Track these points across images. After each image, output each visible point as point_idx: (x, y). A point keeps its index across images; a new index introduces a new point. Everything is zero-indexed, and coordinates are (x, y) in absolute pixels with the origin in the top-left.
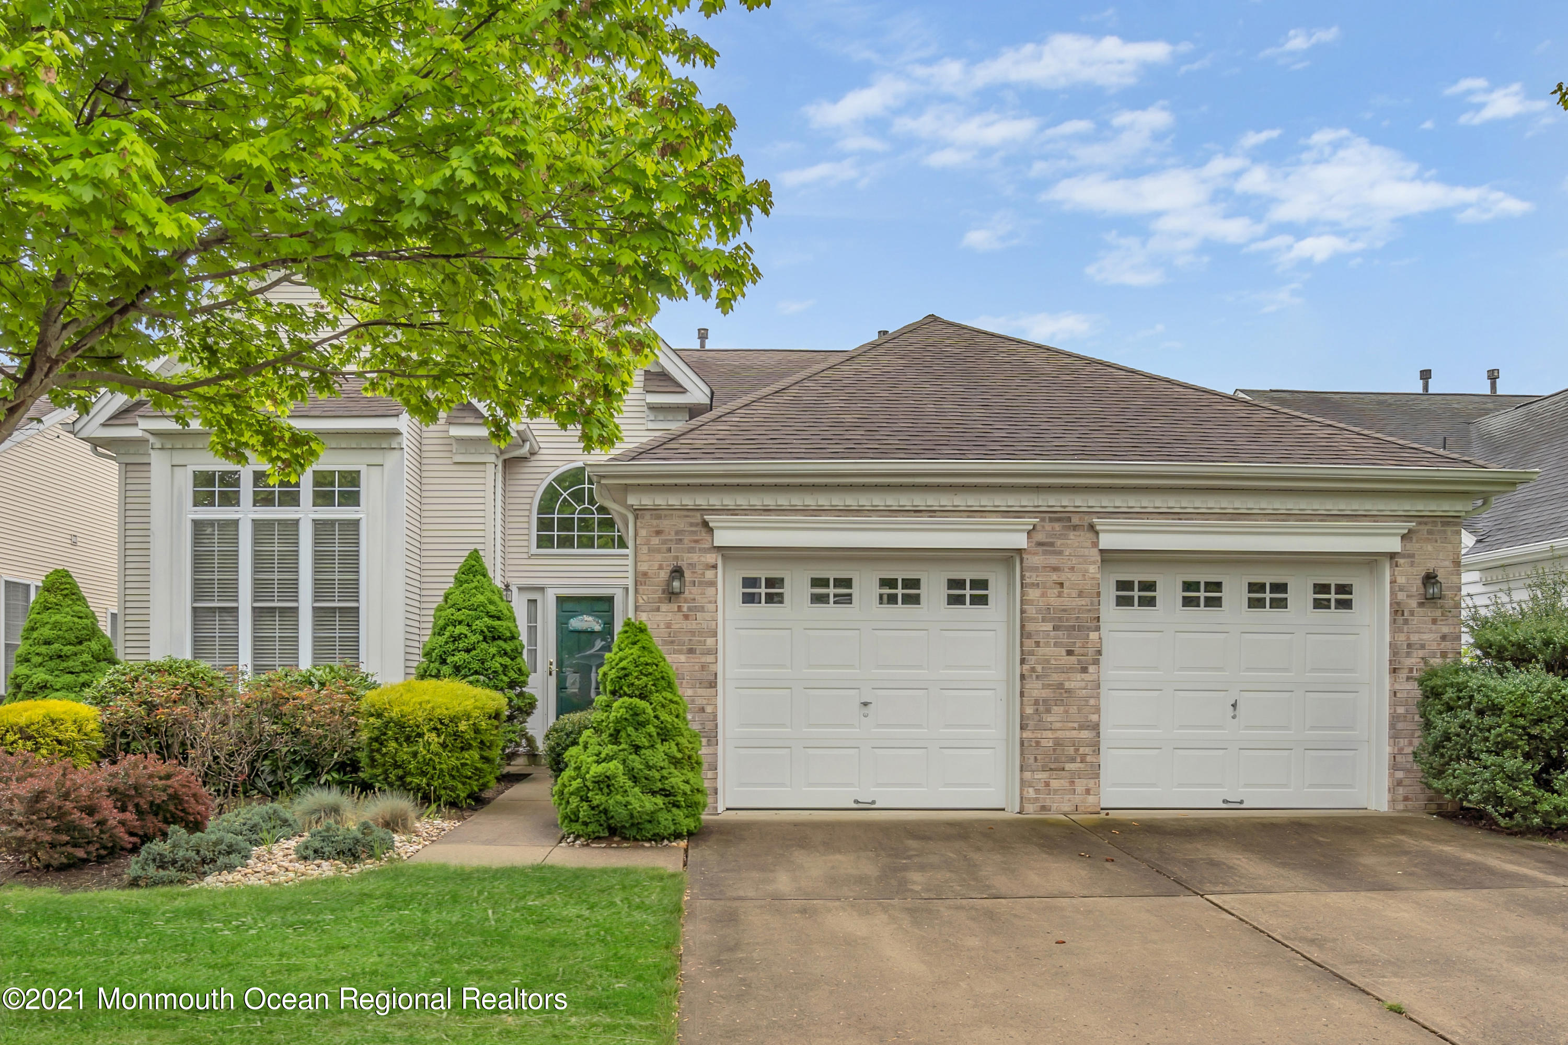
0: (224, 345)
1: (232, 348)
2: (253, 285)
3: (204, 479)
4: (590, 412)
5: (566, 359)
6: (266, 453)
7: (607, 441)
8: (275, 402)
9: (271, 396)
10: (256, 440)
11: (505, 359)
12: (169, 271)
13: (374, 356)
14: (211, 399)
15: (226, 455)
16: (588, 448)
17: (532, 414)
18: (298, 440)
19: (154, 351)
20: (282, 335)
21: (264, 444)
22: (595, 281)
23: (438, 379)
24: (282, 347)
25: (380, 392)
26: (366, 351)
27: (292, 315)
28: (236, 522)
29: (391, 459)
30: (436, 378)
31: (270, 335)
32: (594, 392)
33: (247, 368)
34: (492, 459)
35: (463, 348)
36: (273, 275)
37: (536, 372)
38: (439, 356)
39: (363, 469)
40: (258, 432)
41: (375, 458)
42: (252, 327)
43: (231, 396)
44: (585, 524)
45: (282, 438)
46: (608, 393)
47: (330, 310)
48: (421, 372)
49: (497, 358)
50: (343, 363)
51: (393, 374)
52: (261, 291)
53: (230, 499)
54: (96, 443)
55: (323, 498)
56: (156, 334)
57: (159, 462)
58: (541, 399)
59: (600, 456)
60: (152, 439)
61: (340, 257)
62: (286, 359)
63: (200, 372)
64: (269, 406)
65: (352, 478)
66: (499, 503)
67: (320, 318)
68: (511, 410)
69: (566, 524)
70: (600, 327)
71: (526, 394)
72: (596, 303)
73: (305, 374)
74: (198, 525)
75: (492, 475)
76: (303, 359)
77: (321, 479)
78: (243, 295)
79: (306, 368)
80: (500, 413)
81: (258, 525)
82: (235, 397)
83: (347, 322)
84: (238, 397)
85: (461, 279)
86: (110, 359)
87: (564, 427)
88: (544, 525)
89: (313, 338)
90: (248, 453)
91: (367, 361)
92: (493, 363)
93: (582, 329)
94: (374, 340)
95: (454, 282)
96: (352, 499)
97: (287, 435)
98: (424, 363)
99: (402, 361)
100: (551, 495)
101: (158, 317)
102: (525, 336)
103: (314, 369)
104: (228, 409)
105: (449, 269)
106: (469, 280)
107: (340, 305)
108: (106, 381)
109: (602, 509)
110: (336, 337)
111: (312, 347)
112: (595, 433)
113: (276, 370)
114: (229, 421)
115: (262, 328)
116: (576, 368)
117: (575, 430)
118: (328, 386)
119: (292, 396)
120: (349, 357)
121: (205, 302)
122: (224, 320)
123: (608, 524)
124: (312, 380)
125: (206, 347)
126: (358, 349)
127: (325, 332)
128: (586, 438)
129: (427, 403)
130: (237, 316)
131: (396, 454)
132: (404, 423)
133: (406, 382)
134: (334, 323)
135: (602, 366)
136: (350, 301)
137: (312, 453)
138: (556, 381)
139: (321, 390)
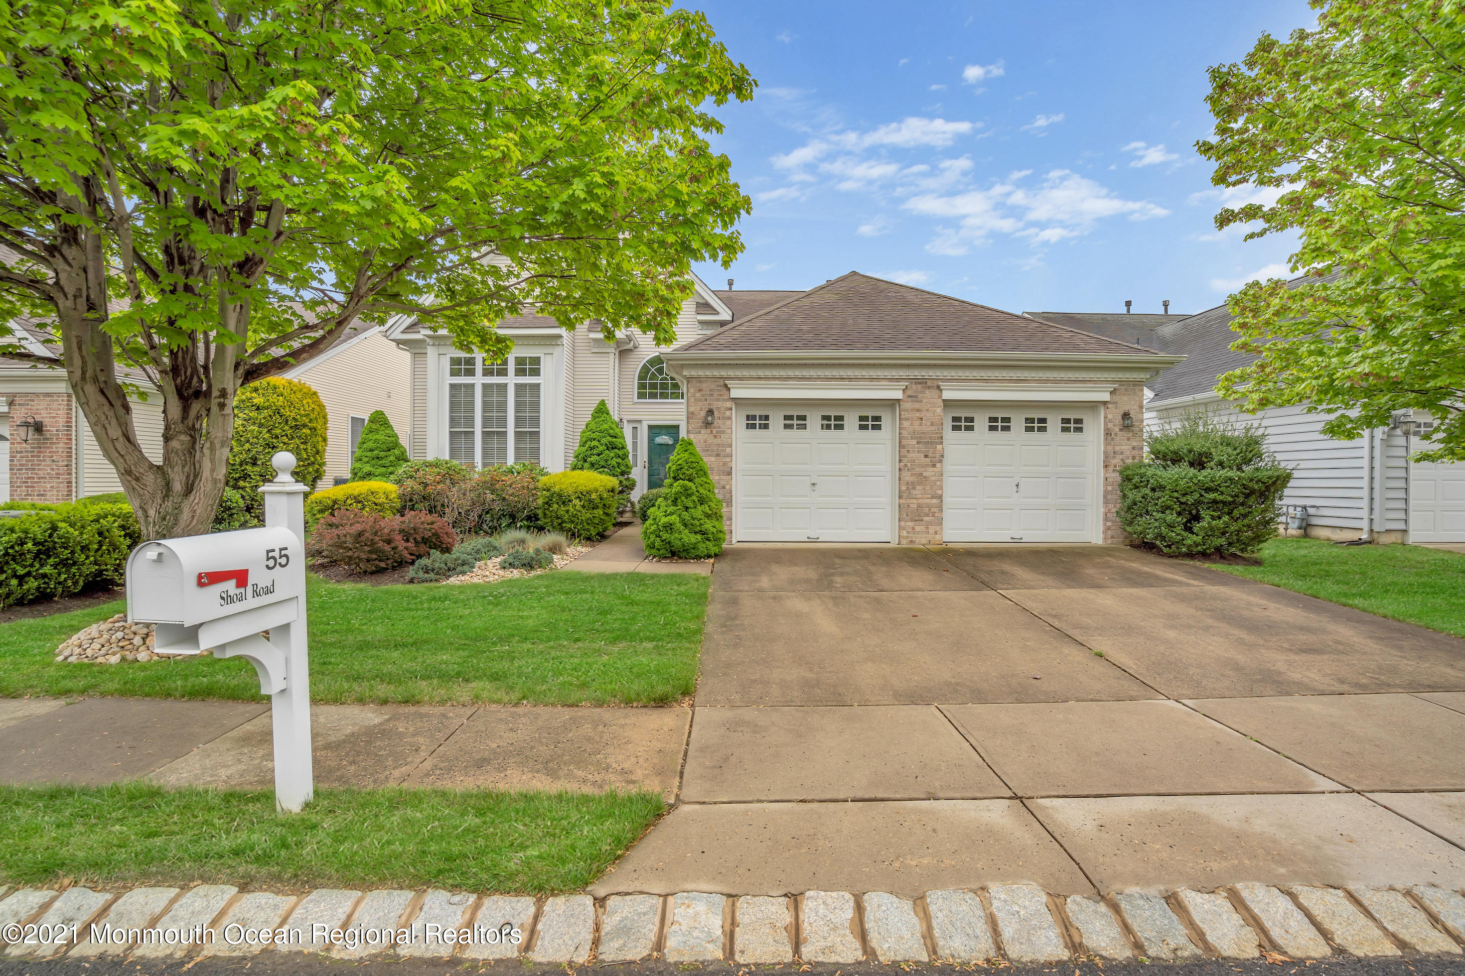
0: (458, 288)
1: (463, 290)
2: (475, 255)
3: (455, 361)
4: (659, 325)
5: (643, 295)
6: (482, 347)
7: (668, 340)
8: (489, 320)
9: (486, 316)
10: (476, 340)
11: (610, 295)
12: (422, 248)
13: (541, 294)
14: (452, 318)
15: (462, 349)
16: (658, 344)
17: (627, 325)
18: (499, 340)
19: (418, 291)
20: (491, 283)
21: (481, 342)
22: (655, 252)
23: (575, 307)
24: (490, 289)
25: (546, 314)
26: (537, 291)
27: (495, 271)
28: (473, 385)
29: (557, 351)
30: (574, 306)
31: (484, 282)
32: (661, 313)
33: (473, 299)
34: (613, 350)
35: (588, 289)
36: (484, 249)
37: (627, 302)
38: (577, 294)
39: (542, 356)
40: (478, 336)
41: (549, 350)
42: (473, 278)
43: (462, 316)
44: (664, 386)
45: (491, 339)
46: (669, 314)
47: (516, 269)
48: (566, 302)
49: (606, 295)
50: (524, 298)
51: (550, 304)
52: (479, 258)
53: (471, 372)
54: (398, 342)
55: (520, 372)
56: (421, 282)
57: (431, 352)
58: (632, 317)
59: (665, 349)
60: (428, 340)
61: (514, 239)
62: (492, 296)
63: (446, 303)
64: (486, 323)
65: (536, 361)
66: (617, 374)
67: (510, 273)
68: (616, 324)
69: (653, 386)
70: (662, 277)
71: (624, 315)
72: (657, 263)
73: (503, 304)
74: (452, 386)
75: (612, 360)
76: (501, 296)
77: (520, 361)
78: (470, 261)
79: (503, 301)
80: (610, 325)
81: (485, 386)
82: (464, 316)
83: (525, 275)
84: (466, 316)
85: (582, 251)
86: (397, 295)
87: (645, 333)
88: (642, 386)
89: (507, 284)
90: (473, 347)
91: (538, 296)
92: (603, 297)
93: (652, 279)
94: (542, 285)
95: (579, 253)
96: (536, 372)
97: (494, 338)
98: (567, 297)
99: (557, 297)
100: (645, 371)
101: (421, 274)
102: (620, 283)
103: (508, 302)
104: (461, 323)
105: (576, 245)
106: (587, 252)
107: (522, 266)
108: (394, 308)
109: (672, 379)
110: (518, 283)
111: (506, 288)
112: (662, 336)
113: (487, 302)
114: (462, 330)
115: (479, 278)
116: (648, 300)
117: (651, 334)
118: (516, 310)
119: (497, 316)
120: (528, 294)
121: (448, 264)
122: (459, 275)
123: (676, 386)
124: (507, 307)
125: (449, 289)
126: (533, 291)
127: (513, 280)
128: (656, 338)
129: (569, 319)
130: (465, 272)
131: (560, 348)
132: (562, 331)
133: (558, 308)
134: (518, 276)
135: (663, 299)
136: (528, 264)
137: (507, 347)
138: (638, 306)
139: (512, 312)
